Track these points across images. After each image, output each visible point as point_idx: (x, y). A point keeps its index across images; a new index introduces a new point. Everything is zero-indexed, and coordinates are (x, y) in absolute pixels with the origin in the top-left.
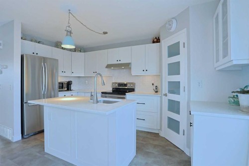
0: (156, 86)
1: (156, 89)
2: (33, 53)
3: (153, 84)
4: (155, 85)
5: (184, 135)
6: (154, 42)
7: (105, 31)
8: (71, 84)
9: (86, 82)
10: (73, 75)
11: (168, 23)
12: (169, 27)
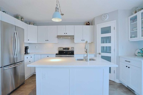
5: (114, 73)
6: (87, 25)
8: (28, 49)
9: (37, 47)
10: (29, 42)
11: (103, 16)
12: (104, 18)
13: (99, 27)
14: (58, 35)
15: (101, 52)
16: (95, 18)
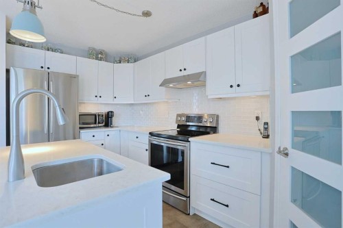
0: (266, 124)
1: (266, 129)
2: (42, 67)
3: (257, 118)
4: (263, 120)
7: (146, 9)
8: (112, 116)
10: (116, 101)
14: (167, 78)
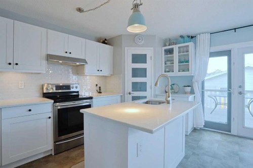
0: (100, 87)
1: (100, 90)
6: (103, 43)
11: (137, 37)
12: (138, 40)
13: (129, 51)
14: (49, 53)
15: (132, 91)
16: (121, 35)
